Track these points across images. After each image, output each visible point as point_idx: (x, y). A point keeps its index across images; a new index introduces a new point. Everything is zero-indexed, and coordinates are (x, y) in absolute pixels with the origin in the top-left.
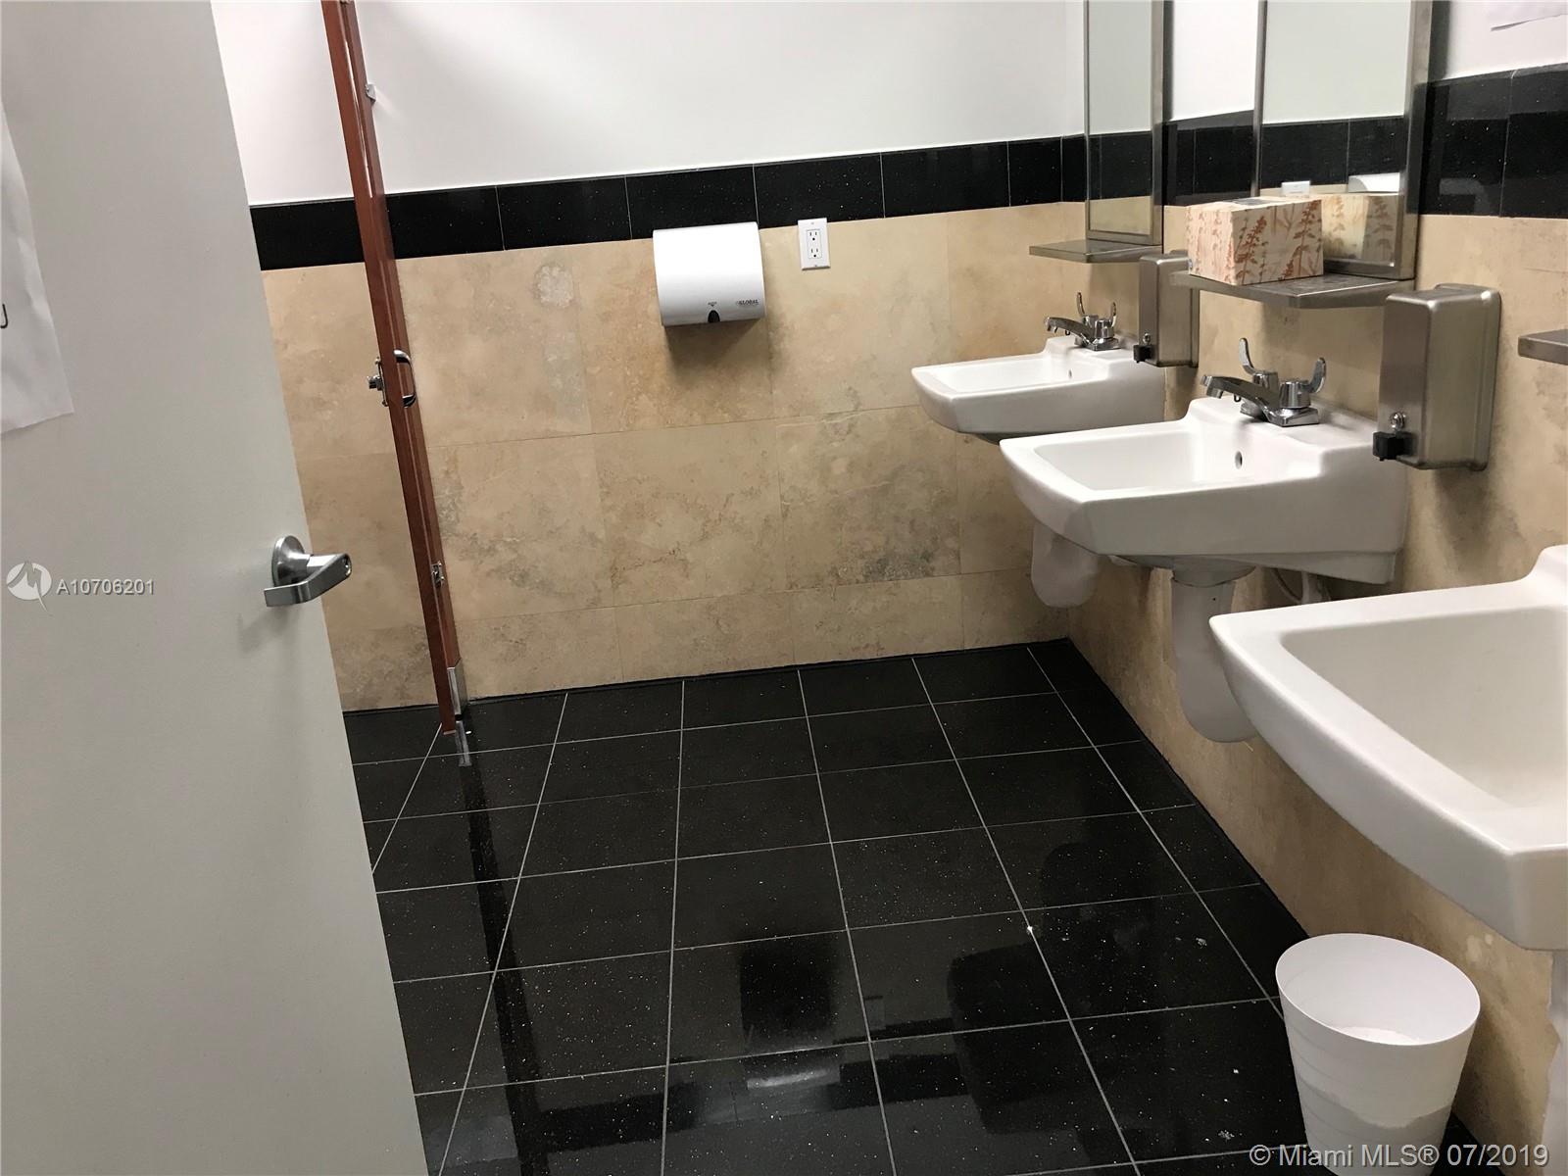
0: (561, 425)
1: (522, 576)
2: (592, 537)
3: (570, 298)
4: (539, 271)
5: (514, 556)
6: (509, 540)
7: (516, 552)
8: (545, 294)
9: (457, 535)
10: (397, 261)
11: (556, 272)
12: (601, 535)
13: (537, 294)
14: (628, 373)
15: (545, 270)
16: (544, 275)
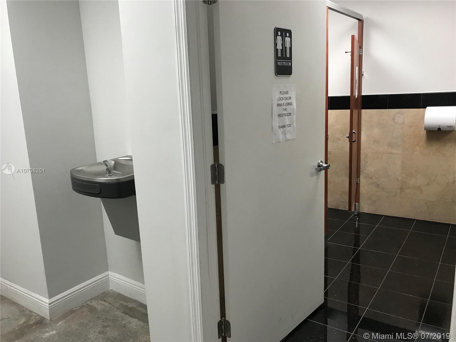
0: (394, 151)
1: (378, 185)
2: (397, 179)
3: (402, 121)
4: (396, 114)
5: (377, 180)
6: (376, 176)
7: (377, 179)
8: (396, 120)
9: (364, 173)
10: (362, 110)
11: (399, 115)
12: (400, 179)
13: (394, 119)
14: (414, 140)
15: (397, 114)
16: (396, 116)
